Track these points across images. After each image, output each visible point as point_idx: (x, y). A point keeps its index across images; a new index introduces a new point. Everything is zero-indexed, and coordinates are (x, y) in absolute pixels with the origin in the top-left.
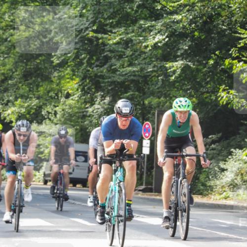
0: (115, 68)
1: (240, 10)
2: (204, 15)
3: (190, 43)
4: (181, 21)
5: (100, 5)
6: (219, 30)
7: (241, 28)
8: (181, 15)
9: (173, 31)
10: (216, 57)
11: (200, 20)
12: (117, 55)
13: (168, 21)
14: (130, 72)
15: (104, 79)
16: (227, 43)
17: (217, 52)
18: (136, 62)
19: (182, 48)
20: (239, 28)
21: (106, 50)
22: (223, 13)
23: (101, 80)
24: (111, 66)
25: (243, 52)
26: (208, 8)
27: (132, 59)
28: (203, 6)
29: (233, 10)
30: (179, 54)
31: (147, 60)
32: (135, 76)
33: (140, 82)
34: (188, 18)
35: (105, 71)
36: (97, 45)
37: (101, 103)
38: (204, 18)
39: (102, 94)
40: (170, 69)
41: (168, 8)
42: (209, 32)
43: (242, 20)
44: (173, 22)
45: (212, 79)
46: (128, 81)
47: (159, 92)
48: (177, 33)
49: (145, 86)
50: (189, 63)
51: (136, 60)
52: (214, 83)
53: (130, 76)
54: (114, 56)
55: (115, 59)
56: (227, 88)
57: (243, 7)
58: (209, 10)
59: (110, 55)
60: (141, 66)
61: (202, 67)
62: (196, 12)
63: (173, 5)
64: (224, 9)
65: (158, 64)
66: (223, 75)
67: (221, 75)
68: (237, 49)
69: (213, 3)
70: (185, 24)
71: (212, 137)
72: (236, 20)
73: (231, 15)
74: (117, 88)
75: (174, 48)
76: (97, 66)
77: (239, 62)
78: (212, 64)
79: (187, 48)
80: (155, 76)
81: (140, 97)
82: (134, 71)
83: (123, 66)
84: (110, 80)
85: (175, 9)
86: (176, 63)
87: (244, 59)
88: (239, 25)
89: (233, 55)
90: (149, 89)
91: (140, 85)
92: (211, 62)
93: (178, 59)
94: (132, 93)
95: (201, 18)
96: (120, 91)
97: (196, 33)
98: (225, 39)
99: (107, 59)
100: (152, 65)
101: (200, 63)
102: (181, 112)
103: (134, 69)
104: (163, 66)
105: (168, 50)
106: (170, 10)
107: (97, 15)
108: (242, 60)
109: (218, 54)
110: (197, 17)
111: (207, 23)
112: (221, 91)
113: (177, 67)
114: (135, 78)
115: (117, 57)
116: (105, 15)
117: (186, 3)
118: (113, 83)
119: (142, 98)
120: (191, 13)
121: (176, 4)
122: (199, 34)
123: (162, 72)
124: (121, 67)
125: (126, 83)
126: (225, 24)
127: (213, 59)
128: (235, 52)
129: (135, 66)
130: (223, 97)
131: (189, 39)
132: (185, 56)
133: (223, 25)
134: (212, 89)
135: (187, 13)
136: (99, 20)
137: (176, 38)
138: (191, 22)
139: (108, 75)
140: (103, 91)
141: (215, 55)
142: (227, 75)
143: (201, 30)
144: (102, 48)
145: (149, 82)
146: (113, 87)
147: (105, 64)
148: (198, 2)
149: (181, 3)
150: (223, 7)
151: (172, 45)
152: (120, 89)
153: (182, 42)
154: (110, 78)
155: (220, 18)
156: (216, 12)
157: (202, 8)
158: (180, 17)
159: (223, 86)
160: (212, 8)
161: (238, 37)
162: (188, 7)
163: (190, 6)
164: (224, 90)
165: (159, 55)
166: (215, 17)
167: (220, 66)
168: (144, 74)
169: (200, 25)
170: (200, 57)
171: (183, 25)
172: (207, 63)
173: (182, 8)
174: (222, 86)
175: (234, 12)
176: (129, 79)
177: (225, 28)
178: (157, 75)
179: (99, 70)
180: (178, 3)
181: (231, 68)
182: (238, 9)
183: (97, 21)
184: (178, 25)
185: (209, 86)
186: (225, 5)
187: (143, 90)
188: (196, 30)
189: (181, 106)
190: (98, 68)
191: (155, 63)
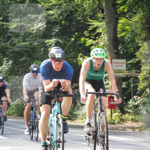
0: (14, 43)
1: (89, 8)
2: (67, 11)
3: (59, 28)
4: (53, 14)
5: (4, 5)
6: (77, 20)
7: (90, 19)
8: (53, 11)
9: (49, 20)
10: (76, 36)
11: (65, 14)
12: (15, 35)
13: (46, 14)
14: (24, 45)
15: (8, 49)
16: (82, 28)
17: (76, 34)
18: (27, 39)
19: (55, 31)
20: (89, 19)
21: (8, 32)
22: (79, 10)
23: (6, 50)
24: (12, 42)
25: (92, 33)
26: (70, 6)
27: (25, 37)
28: (67, 5)
29: (85, 8)
30: (53, 34)
31: (34, 38)
32: (27, 48)
33: (30, 51)
34: (57, 13)
35: (8, 45)
36: (3, 29)
37: (7, 64)
38: (68, 13)
39: (7, 58)
40: (48, 43)
41: (46, 7)
42: (71, 21)
43: (91, 14)
44: (49, 15)
45: (74, 50)
46: (23, 51)
47: (42, 57)
48: (52, 22)
49: (33, 54)
50: (59, 40)
51: (27, 38)
52: (75, 52)
53: (24, 48)
54: (13, 36)
55: (14, 37)
56: (83, 55)
57: (91, 6)
58: (71, 8)
59: (11, 35)
60: (30, 41)
61: (67, 42)
62: (63, 9)
63: (48, 4)
64: (80, 7)
65: (41, 40)
66: (80, 47)
67: (79, 47)
68: (88, 31)
69: (72, 4)
70: (56, 16)
71: (75, 85)
72: (87, 14)
73: (84, 11)
74: (16, 55)
75: (49, 31)
76: (3, 42)
77: (90, 39)
78: (73, 41)
79: (58, 31)
80: (39, 48)
81: (30, 60)
82: (26, 45)
83: (19, 42)
84: (11, 50)
85: (50, 7)
86: (52, 40)
87: (93, 37)
88: (89, 17)
89: (86, 35)
90: (35, 55)
91: (30, 53)
92: (73, 39)
93: (52, 37)
94: (25, 58)
95: (66, 12)
96: (18, 57)
97: (63, 22)
98: (80, 26)
99: (9, 38)
100: (37, 41)
101: (66, 40)
102: (97, 59)
103: (26, 44)
104: (44, 42)
105: (47, 32)
106: (47, 8)
107: (2, 11)
108: (92, 38)
109: (77, 34)
110: (63, 12)
111: (70, 16)
112: (79, 57)
113: (52, 42)
114: (27, 49)
115: (15, 37)
116: (7, 11)
117: (56, 3)
118: (14, 52)
119: (31, 61)
120: (60, 9)
121: (50, 4)
122: (65, 22)
123: (43, 46)
124: (18, 42)
125: (22, 52)
126: (80, 16)
127: (74, 38)
128: (87, 33)
129: (27, 42)
130: (80, 61)
131: (59, 25)
132: (57, 35)
133: (79, 17)
134: (73, 56)
135: (57, 10)
136: (4, 13)
137: (51, 25)
138: (60, 15)
139: (10, 47)
140: (7, 57)
141: (75, 35)
142: (82, 47)
143: (66, 20)
144: (6, 31)
145: (36, 52)
146: (13, 54)
147: (8, 40)
148: (63, 3)
149: (54, 4)
150: (79, 6)
151: (49, 29)
152: (18, 56)
153: (54, 27)
154: (11, 49)
155: (77, 13)
156: (75, 9)
157: (66, 6)
158: (53, 12)
159: (81, 54)
160: (72, 7)
161: (88, 24)
162: (57, 6)
163: (59, 5)
164: (81, 56)
165: (41, 35)
166: (74, 12)
167: (78, 41)
168: (32, 46)
169: (65, 17)
170: (66, 36)
171: (55, 17)
172: (70, 40)
173: (54, 7)
174: (79, 54)
175: (85, 9)
176: (23, 50)
177: (80, 19)
178: (40, 47)
179: (5, 44)
180: (51, 4)
181: (85, 43)
182: (88, 8)
183: (3, 14)
184: (52, 17)
185: (72, 54)
186: (80, 5)
187: (32, 56)
188: (63, 20)
189: (98, 54)
190: (4, 43)
191: (38, 40)
